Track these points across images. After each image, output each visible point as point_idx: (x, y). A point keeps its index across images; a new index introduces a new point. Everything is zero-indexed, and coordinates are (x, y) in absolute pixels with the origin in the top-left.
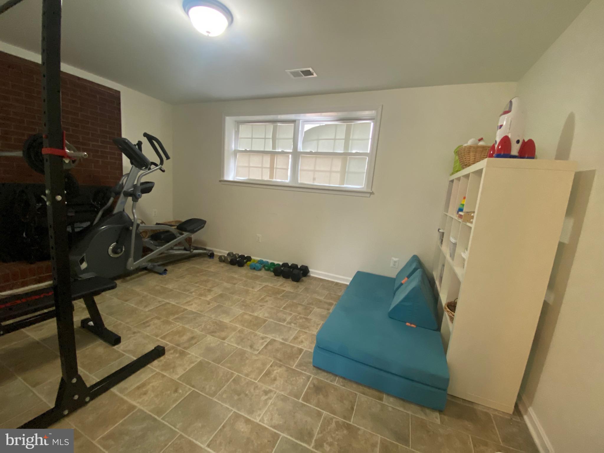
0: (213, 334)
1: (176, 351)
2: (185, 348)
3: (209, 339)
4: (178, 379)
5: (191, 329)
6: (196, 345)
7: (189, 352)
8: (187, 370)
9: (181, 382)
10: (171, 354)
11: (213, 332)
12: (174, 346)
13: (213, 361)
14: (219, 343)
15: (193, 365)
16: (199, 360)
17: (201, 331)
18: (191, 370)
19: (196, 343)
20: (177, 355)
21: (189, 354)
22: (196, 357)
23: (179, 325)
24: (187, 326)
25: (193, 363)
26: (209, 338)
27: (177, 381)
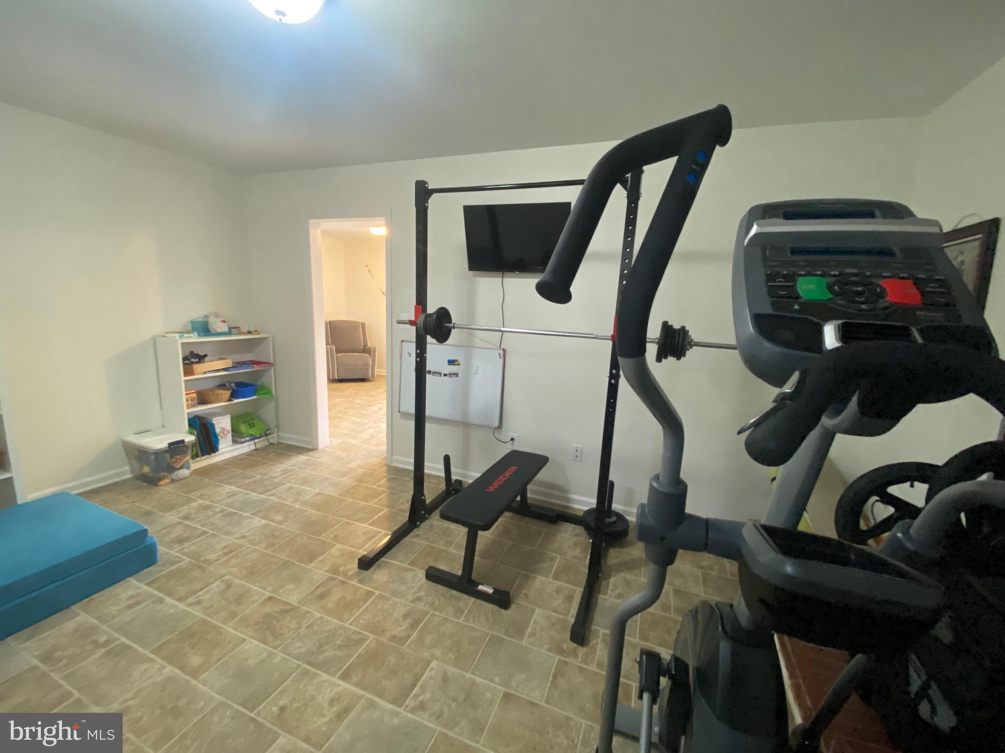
0: (287, 607)
1: (345, 574)
2: (333, 579)
3: (295, 597)
4: (335, 545)
5: (327, 617)
6: (316, 586)
7: (326, 574)
8: (327, 553)
9: (332, 542)
10: (350, 570)
11: (287, 611)
12: (350, 582)
13: (293, 564)
14: (281, 591)
15: (321, 558)
16: (313, 564)
17: (308, 612)
18: (322, 553)
19: (317, 588)
20: (341, 569)
21: (326, 571)
22: (316, 568)
23: (351, 625)
24: (335, 622)
25: (321, 561)
26: (294, 599)
27: (335, 543)
